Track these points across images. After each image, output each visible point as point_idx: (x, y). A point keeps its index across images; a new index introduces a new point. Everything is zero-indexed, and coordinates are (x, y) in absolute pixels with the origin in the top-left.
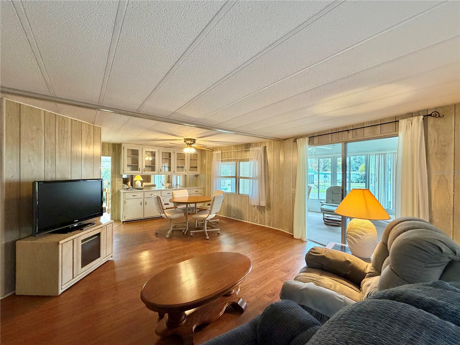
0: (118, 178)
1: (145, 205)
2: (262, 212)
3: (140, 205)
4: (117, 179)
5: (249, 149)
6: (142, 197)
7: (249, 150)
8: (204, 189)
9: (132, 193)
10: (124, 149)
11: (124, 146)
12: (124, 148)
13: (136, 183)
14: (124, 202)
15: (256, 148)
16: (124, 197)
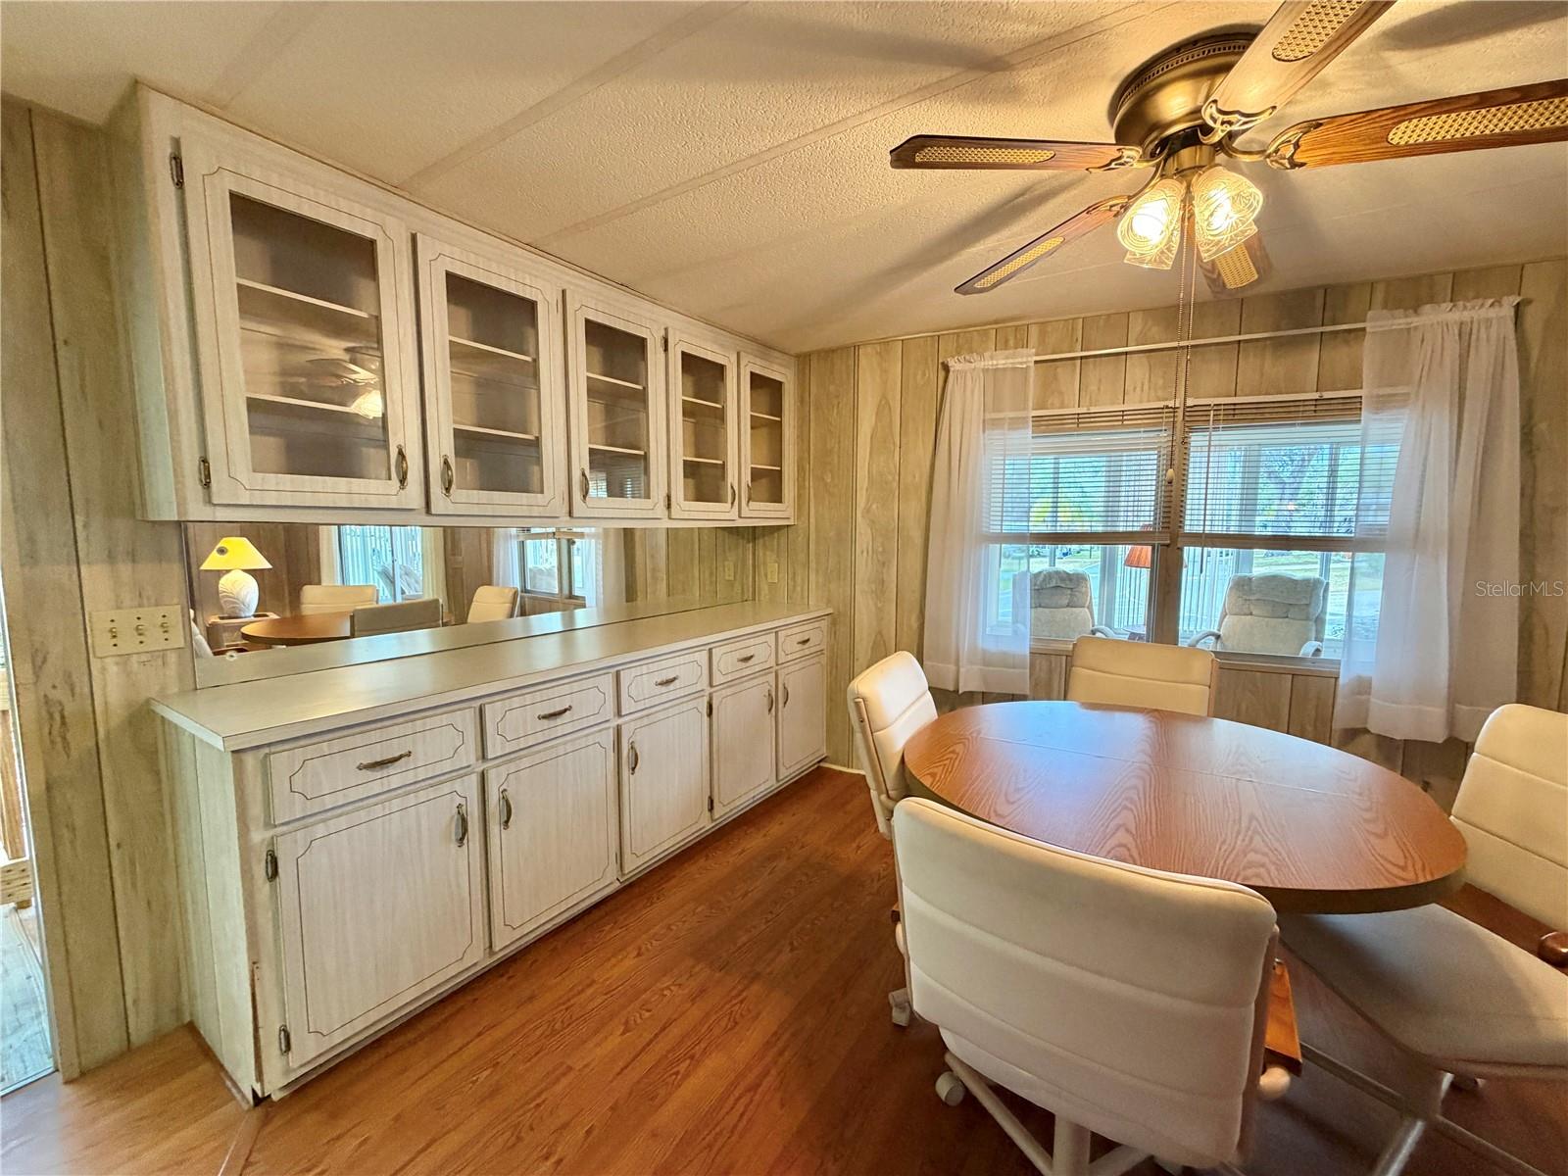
0: (125, 570)
1: (495, 828)
2: (1432, 780)
3: (454, 846)
4: (96, 578)
5: (1364, 321)
6: (469, 755)
7: (1364, 329)
8: (834, 623)
9: (358, 740)
10: (180, 184)
11: (177, 143)
12: (177, 160)
13: (224, 583)
14: (260, 870)
15: (1439, 318)
16: (256, 810)
